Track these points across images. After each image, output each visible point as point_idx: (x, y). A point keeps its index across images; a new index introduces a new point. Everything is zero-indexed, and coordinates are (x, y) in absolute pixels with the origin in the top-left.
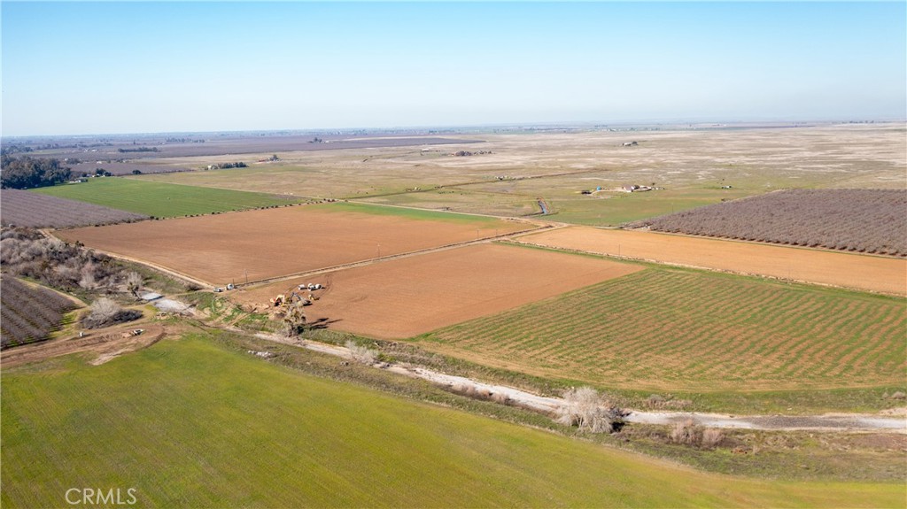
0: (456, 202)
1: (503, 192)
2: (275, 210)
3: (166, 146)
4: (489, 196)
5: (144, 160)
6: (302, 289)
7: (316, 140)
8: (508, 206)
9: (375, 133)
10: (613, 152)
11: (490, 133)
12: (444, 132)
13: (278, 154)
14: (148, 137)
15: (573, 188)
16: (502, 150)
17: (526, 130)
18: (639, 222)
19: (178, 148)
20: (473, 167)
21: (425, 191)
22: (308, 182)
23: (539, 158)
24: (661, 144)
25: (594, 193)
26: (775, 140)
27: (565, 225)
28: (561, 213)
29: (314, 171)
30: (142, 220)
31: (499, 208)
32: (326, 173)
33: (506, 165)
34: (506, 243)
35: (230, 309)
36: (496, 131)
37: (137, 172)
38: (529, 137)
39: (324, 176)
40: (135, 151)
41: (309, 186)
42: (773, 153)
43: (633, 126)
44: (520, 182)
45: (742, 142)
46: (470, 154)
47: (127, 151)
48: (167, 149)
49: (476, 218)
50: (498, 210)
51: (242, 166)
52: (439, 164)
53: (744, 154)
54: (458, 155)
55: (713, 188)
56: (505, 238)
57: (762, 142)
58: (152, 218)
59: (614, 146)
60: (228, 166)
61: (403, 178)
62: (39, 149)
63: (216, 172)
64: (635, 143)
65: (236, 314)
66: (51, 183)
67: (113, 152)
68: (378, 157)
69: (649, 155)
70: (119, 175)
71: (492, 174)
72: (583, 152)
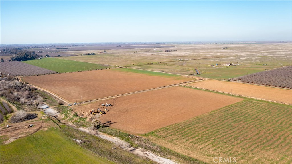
0: (165, 68)
1: (182, 65)
2: (101, 70)
3: (72, 47)
4: (177, 66)
5: (63, 52)
6: (103, 105)
7: (119, 46)
8: (184, 70)
9: (139, 44)
10: (219, 51)
11: (176, 44)
12: (161, 44)
13: (106, 50)
14: (67, 44)
15: (207, 64)
16: (181, 50)
17: (188, 43)
18: (236, 79)
19: (75, 48)
20: (171, 55)
21: (154, 64)
22: (114, 60)
23: (194, 53)
24: (235, 48)
25: (215, 66)
26: (275, 47)
27: (207, 79)
28: (204, 74)
29: (117, 56)
30: (54, 73)
31: (181, 71)
32: (121, 57)
33: (182, 55)
34: (185, 86)
35: (72, 115)
36: (178, 43)
37: (59, 56)
38: (189, 45)
39: (120, 58)
40: (61, 49)
41: (114, 62)
42: (277, 52)
43: (224, 42)
44: (188, 61)
45: (264, 48)
46: (170, 51)
47: (59, 49)
48: (72, 48)
49: (173, 75)
50: (180, 72)
51: (94, 54)
52: (159, 54)
53: (266, 52)
54: (166, 51)
55: (259, 65)
56: (184, 84)
57: (271, 48)
58: (57, 73)
59: (219, 49)
60: (89, 54)
61: (147, 59)
62: (32, 48)
63: (85, 56)
64: (226, 48)
65: (74, 117)
66: (30, 59)
67: (54, 49)
68: (139, 52)
69: (232, 52)
70: (53, 57)
71: (177, 58)
72: (208, 51)
